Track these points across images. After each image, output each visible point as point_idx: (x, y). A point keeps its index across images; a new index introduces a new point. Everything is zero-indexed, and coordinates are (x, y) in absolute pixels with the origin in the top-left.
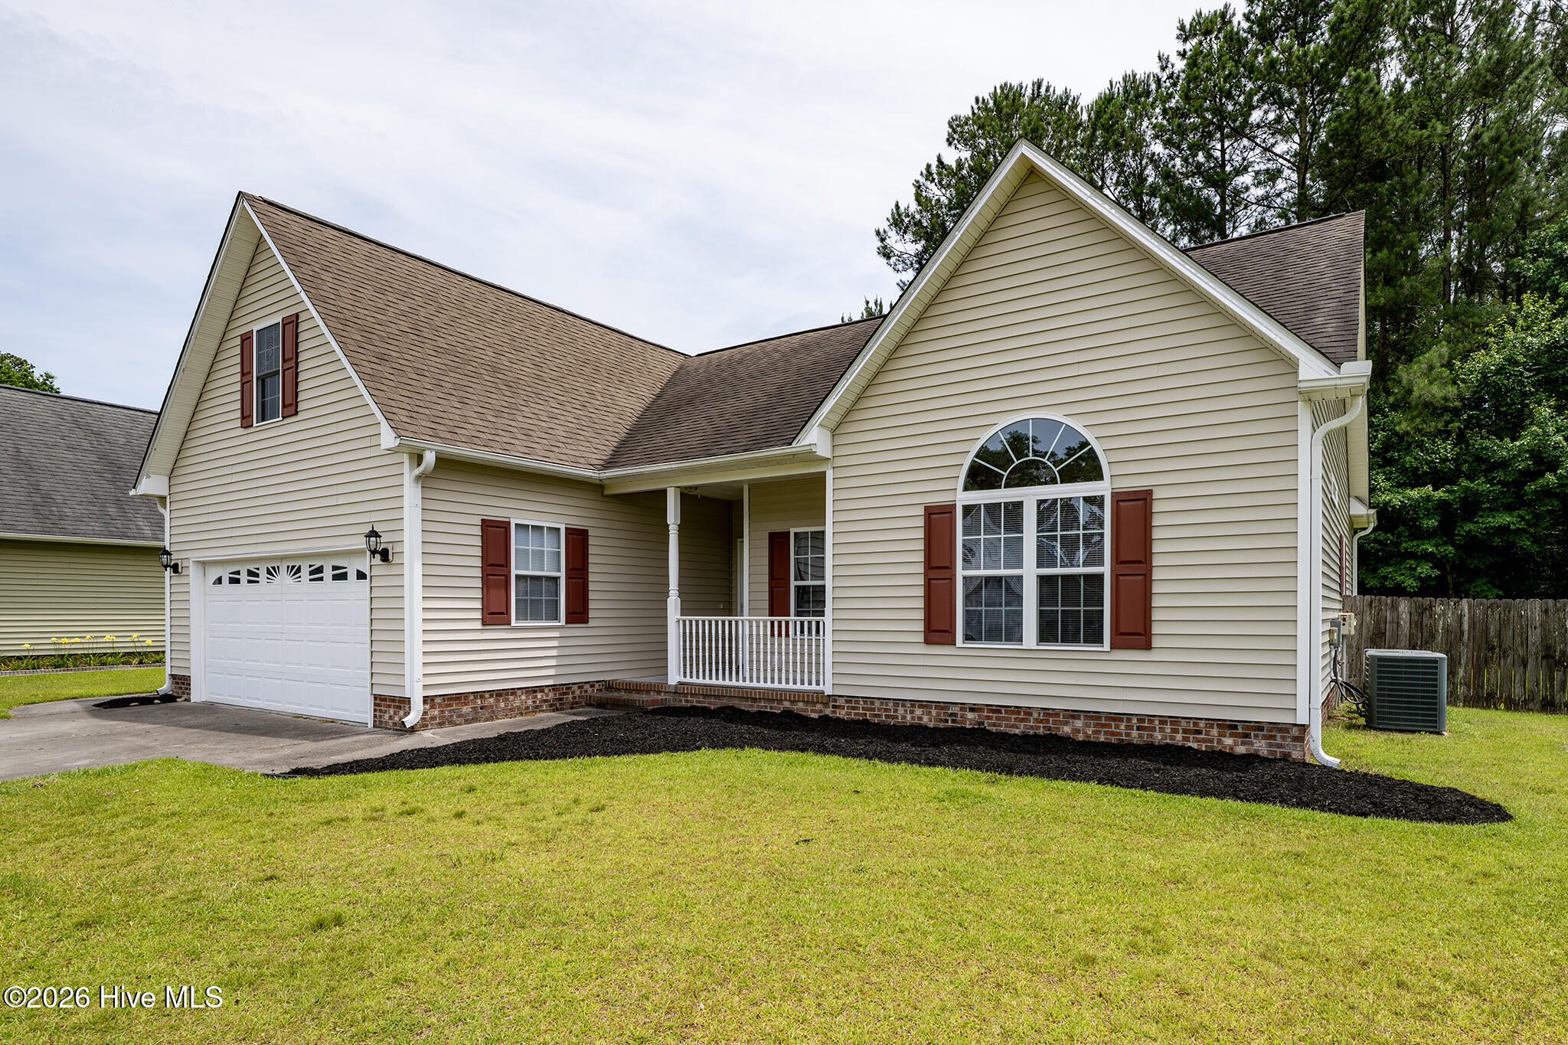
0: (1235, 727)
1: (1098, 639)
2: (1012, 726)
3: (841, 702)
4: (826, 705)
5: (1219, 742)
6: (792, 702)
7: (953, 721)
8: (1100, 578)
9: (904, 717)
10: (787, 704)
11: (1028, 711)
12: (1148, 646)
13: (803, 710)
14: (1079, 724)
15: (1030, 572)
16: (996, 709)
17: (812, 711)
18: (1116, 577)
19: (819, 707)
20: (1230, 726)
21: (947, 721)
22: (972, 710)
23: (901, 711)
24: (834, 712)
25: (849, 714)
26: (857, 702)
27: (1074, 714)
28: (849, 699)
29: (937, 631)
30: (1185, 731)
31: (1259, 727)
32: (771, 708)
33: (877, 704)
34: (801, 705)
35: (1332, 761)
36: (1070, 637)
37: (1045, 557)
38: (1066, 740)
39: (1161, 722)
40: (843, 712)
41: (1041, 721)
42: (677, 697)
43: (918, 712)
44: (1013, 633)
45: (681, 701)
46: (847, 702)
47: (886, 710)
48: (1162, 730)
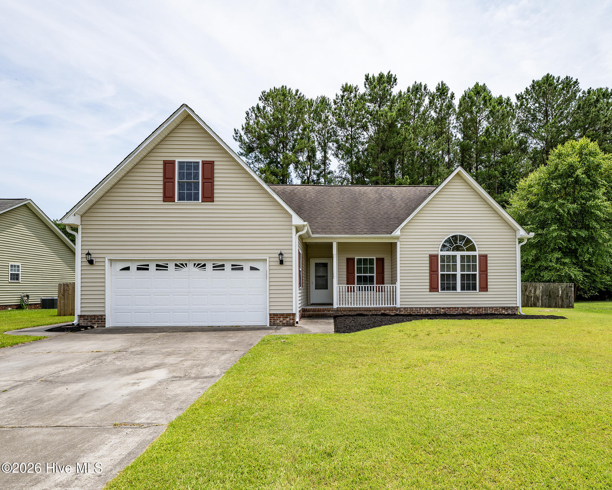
0: (505, 308)
1: (475, 289)
2: (454, 312)
3: (402, 309)
4: (397, 311)
5: (502, 312)
6: (384, 310)
7: (437, 312)
8: (475, 275)
9: (423, 312)
10: (383, 311)
11: (458, 308)
12: (487, 291)
13: (389, 313)
14: (471, 310)
15: (459, 273)
16: (449, 308)
17: (392, 313)
18: (480, 274)
19: (394, 311)
20: (504, 308)
21: (436, 312)
22: (443, 309)
23: (422, 310)
24: (400, 313)
25: (404, 313)
26: (408, 309)
27: (469, 308)
28: (405, 308)
29: (433, 288)
30: (495, 310)
31: (509, 308)
32: (377, 313)
33: (414, 309)
34: (388, 311)
35: (524, 314)
36: (468, 289)
37: (463, 269)
38: (468, 314)
39: (489, 308)
40: (403, 312)
41: (461, 310)
42: (337, 312)
43: (427, 310)
44: (454, 288)
45: (339, 313)
46: (404, 309)
47: (417, 311)
48: (490, 310)
